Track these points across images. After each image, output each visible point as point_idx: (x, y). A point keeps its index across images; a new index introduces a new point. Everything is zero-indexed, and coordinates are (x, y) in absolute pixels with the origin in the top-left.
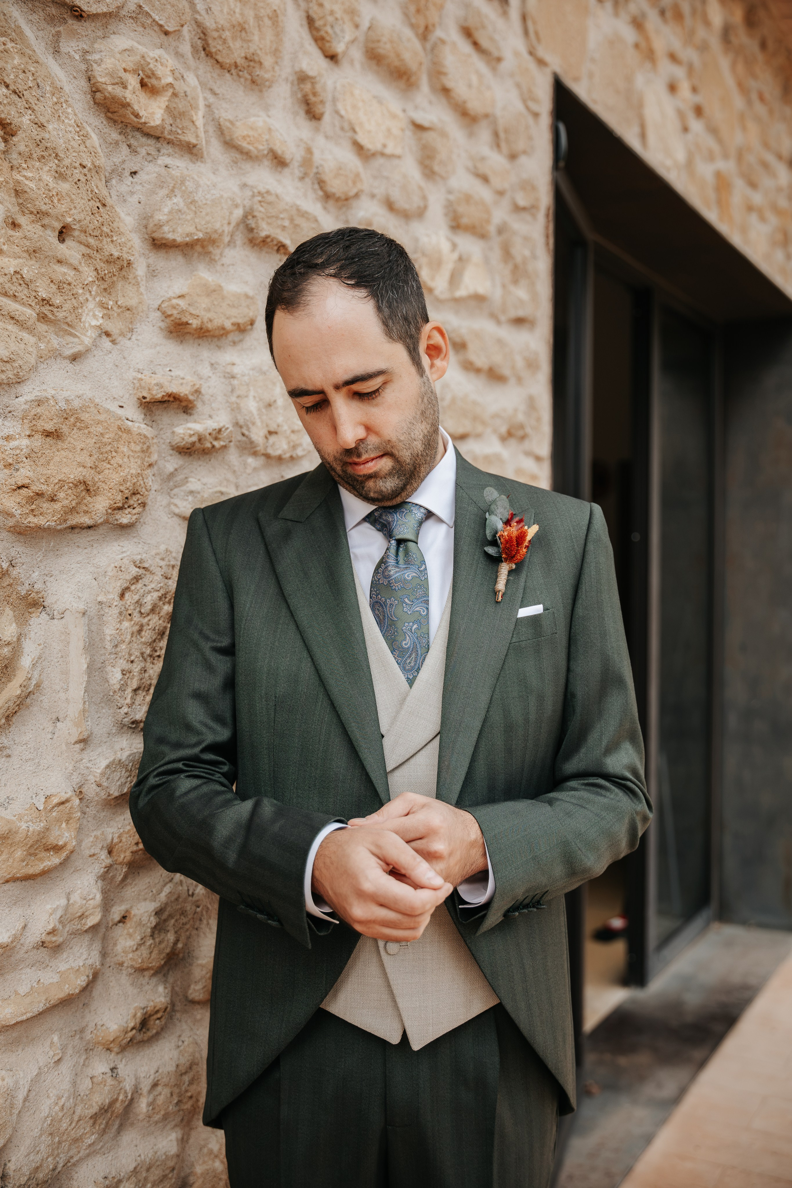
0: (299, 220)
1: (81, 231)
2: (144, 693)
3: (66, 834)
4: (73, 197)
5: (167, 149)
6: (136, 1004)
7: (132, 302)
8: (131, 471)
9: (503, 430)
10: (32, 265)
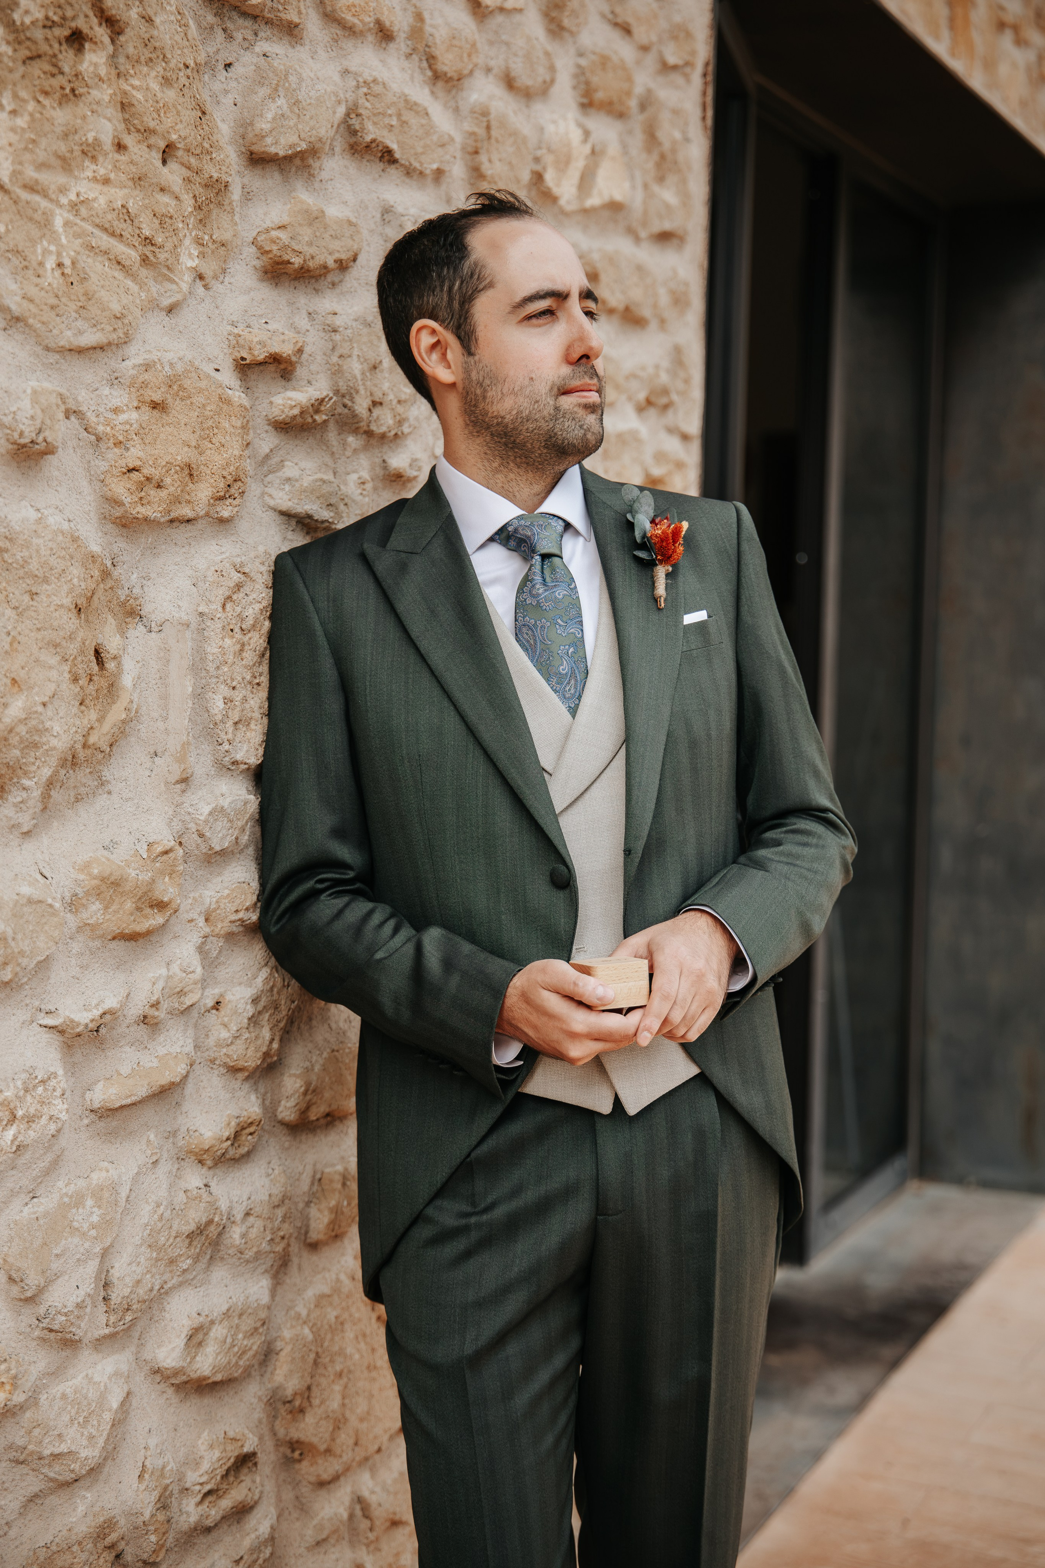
0: (407, 116)
1: (185, 150)
2: (244, 729)
3: (171, 890)
4: (179, 107)
5: (265, 32)
6: (229, 1112)
7: (227, 236)
8: (234, 452)
9: (642, 396)
10: (137, 196)
